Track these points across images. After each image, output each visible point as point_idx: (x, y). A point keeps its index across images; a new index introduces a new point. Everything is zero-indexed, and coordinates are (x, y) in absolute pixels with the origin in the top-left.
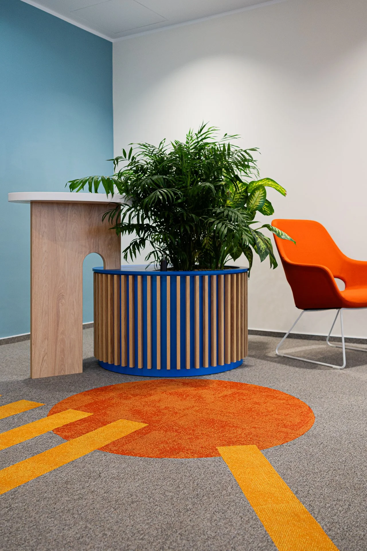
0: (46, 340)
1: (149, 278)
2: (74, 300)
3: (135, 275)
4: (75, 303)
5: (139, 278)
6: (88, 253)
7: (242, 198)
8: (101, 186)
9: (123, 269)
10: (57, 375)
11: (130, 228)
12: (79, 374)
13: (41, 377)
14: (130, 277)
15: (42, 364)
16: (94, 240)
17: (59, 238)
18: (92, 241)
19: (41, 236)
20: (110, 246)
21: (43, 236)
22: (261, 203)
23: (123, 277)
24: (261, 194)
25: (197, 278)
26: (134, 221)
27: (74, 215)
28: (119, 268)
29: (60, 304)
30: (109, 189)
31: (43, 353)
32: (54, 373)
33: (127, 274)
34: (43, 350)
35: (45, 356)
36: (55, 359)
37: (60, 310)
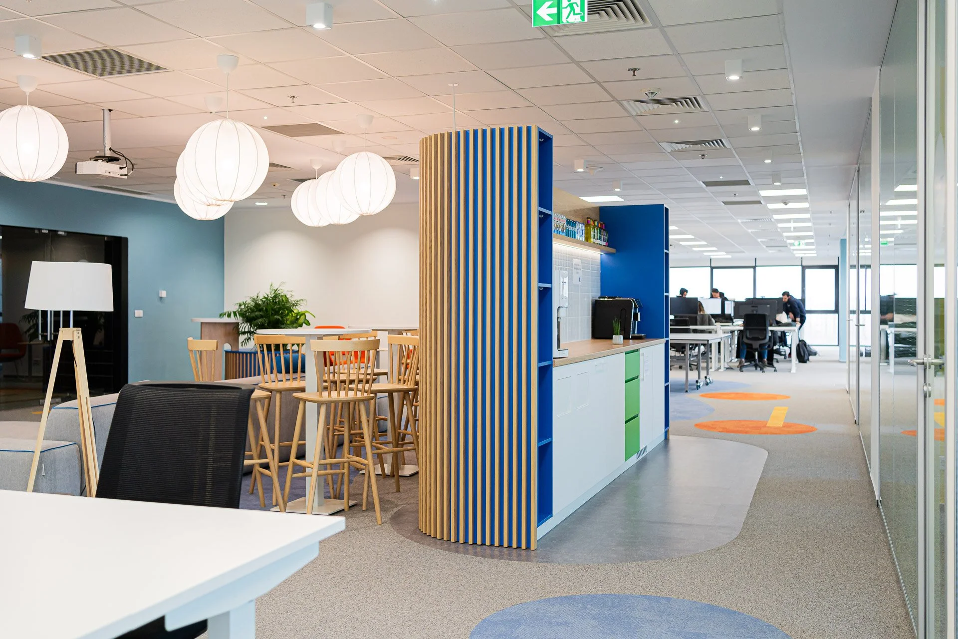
1: (253, 355)
3: (247, 353)
5: (248, 355)
6: (224, 344)
7: (295, 318)
8: (232, 315)
9: (240, 351)
11: (244, 333)
14: (245, 355)
16: (227, 338)
20: (234, 341)
22: (304, 320)
23: (241, 354)
24: (304, 317)
26: (246, 330)
28: (238, 351)
30: (229, 316)
33: (243, 353)
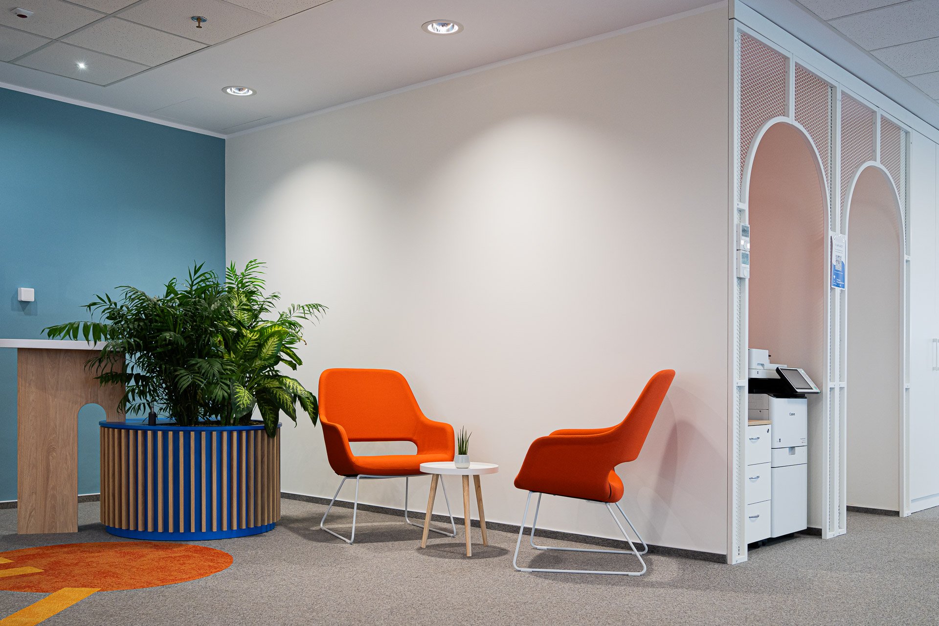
0: (34, 495)
2: (68, 454)
4: (68, 457)
6: (84, 403)
7: (254, 346)
10: (46, 532)
12: (74, 533)
13: (29, 533)
15: (28, 520)
16: (91, 389)
17: (50, 386)
18: (90, 390)
19: (27, 385)
20: (111, 397)
21: (30, 384)
22: (273, 352)
24: (275, 342)
25: (225, 434)
27: (67, 363)
28: (123, 421)
29: (51, 458)
31: (29, 508)
32: (44, 531)
34: (31, 505)
35: (32, 511)
36: (45, 516)
37: (51, 464)
